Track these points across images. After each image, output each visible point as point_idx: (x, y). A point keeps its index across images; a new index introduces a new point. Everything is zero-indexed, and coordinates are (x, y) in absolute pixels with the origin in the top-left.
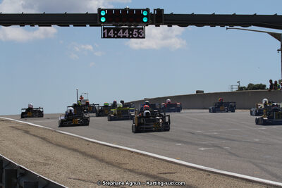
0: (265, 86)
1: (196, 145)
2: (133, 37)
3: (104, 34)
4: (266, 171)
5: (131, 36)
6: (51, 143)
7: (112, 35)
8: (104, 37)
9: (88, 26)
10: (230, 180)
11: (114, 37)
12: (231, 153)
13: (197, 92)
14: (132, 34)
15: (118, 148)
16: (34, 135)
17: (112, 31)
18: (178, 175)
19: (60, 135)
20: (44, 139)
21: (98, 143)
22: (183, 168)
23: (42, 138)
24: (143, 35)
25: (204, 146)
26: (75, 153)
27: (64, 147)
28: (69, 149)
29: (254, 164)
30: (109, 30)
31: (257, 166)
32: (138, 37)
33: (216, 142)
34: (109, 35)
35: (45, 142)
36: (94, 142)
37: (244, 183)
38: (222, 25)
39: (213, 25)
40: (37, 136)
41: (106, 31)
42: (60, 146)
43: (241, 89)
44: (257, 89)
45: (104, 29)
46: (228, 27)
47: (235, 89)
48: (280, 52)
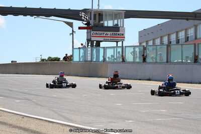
0: (59, 59)
1: (13, 98)
4: (62, 116)
10: (37, 121)
12: (37, 104)
13: (12, 62)
18: (3, 117)
22: (5, 113)
25: (19, 99)
29: (53, 111)
31: (56, 113)
33: (27, 96)
37: (47, 123)
38: (32, 15)
39: (25, 15)
43: (43, 60)
44: (54, 61)
47: (39, 60)
48: (72, 35)
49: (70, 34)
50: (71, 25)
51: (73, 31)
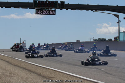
2: (50, 14)
3: (36, 12)
5: (49, 14)
6: (11, 64)
7: (40, 13)
8: (36, 14)
9: (28, 8)
11: (41, 14)
13: (77, 41)
14: (49, 13)
15: (46, 68)
16: (2, 60)
17: (40, 11)
19: (15, 60)
20: (7, 62)
21: (35, 65)
23: (6, 61)
24: (55, 13)
26: (25, 70)
27: (18, 66)
28: (21, 68)
30: (38, 10)
32: (52, 14)
34: (38, 13)
35: (8, 63)
36: (33, 64)
38: (92, 10)
39: (87, 10)
40: (4, 60)
41: (37, 11)
42: (16, 66)
45: (36, 10)
46: (94, 11)
48: (118, 23)
49: (117, 23)
50: (117, 16)
51: (119, 20)
